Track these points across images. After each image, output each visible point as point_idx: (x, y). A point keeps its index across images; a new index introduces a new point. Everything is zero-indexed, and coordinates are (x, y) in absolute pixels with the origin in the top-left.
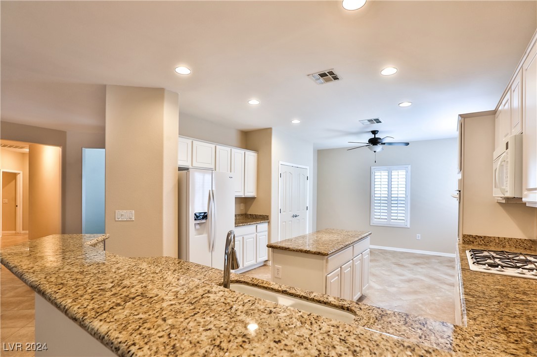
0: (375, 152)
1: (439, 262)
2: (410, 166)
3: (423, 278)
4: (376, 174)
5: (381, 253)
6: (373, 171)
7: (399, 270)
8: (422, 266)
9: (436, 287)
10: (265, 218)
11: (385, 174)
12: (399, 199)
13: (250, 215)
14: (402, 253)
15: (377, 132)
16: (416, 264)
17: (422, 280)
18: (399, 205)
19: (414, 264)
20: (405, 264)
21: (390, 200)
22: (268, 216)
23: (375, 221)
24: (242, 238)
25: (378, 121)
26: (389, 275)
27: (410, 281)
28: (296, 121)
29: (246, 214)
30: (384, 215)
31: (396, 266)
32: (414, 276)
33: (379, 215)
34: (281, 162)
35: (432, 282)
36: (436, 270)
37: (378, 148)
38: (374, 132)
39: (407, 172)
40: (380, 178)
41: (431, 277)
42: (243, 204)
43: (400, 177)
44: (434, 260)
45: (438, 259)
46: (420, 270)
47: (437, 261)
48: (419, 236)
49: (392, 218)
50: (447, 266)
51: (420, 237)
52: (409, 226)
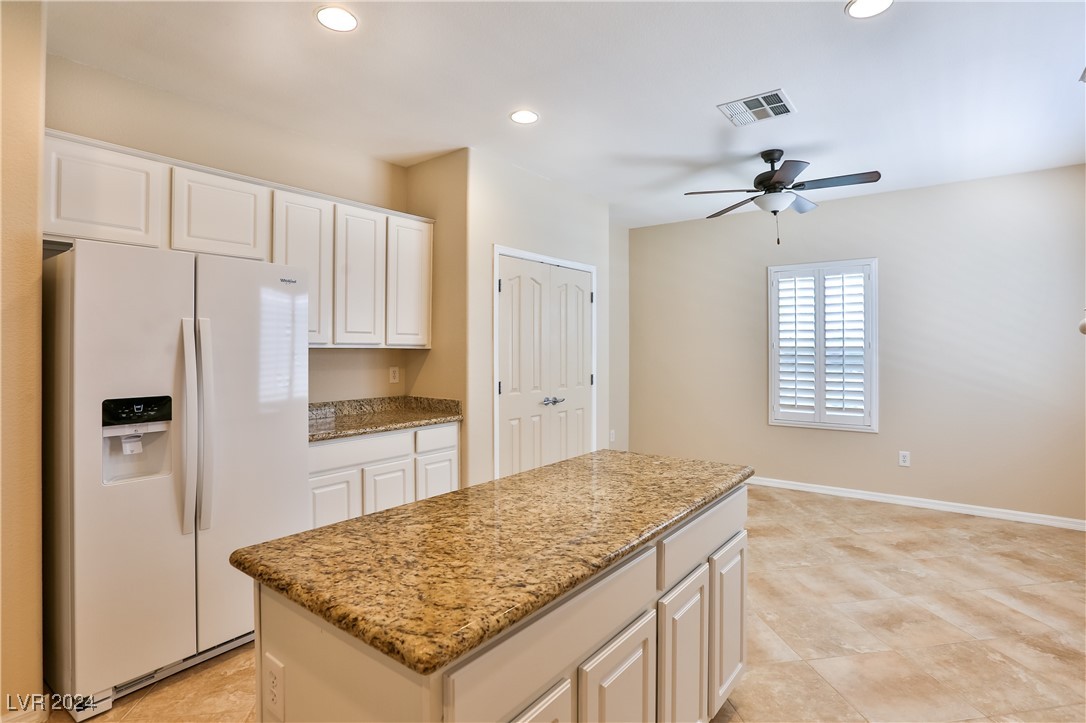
0: (775, 212)
1: (972, 540)
2: (877, 260)
3: (935, 608)
4: (781, 286)
5: (799, 503)
6: (772, 277)
7: (852, 570)
8: (923, 554)
9: (992, 657)
10: (450, 409)
11: (805, 286)
12: (847, 353)
13: (416, 399)
14: (859, 504)
15: (777, 155)
16: (904, 546)
17: (933, 617)
18: (847, 362)
19: (899, 546)
20: (872, 547)
21: (822, 358)
22: (457, 404)
23: (781, 413)
24: (356, 472)
25: (775, 104)
26: (822, 595)
27: (891, 621)
28: (524, 117)
29: (405, 397)
30: (806, 398)
31: (842, 553)
32: (908, 600)
33: (793, 395)
34: (499, 249)
35: (974, 631)
36: (973, 571)
37: (784, 200)
38: (770, 156)
39: (868, 278)
40: (794, 296)
41: (961, 605)
42: (397, 369)
43: (848, 293)
44: (954, 531)
45: (967, 528)
46: (920, 570)
47: (963, 533)
48: (905, 456)
49: (828, 405)
50: (1003, 554)
51: (908, 459)
52: (875, 428)
